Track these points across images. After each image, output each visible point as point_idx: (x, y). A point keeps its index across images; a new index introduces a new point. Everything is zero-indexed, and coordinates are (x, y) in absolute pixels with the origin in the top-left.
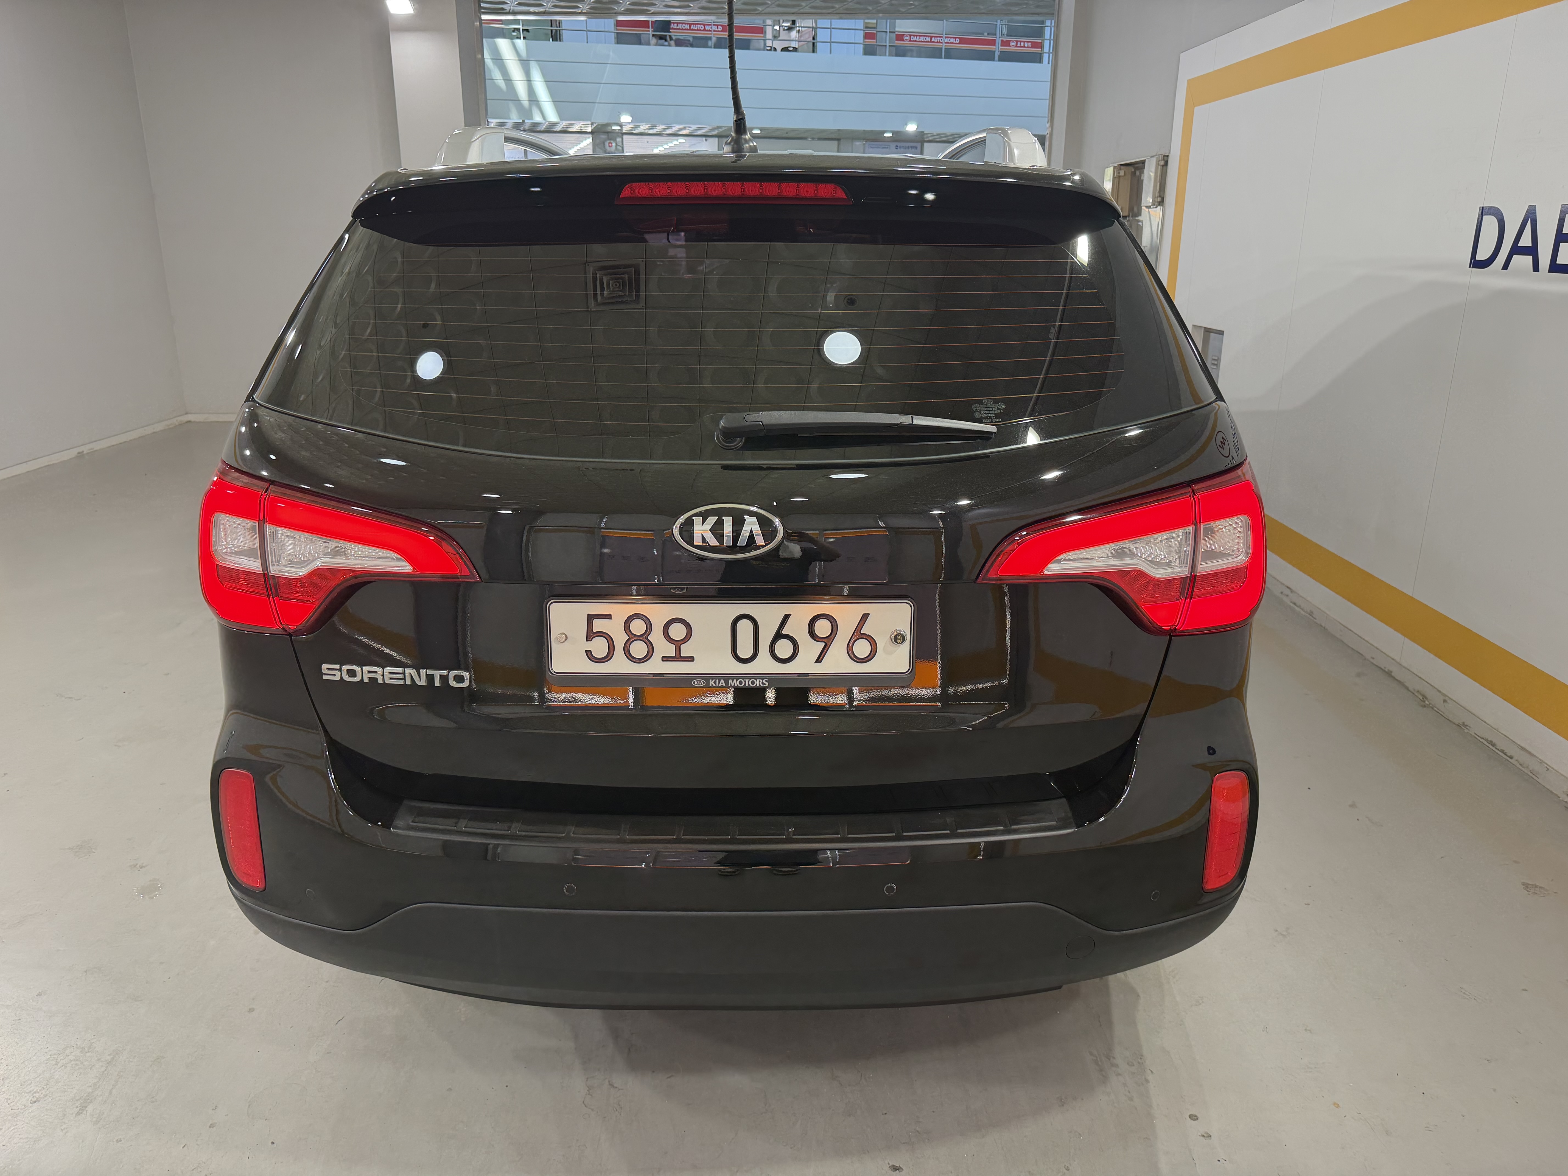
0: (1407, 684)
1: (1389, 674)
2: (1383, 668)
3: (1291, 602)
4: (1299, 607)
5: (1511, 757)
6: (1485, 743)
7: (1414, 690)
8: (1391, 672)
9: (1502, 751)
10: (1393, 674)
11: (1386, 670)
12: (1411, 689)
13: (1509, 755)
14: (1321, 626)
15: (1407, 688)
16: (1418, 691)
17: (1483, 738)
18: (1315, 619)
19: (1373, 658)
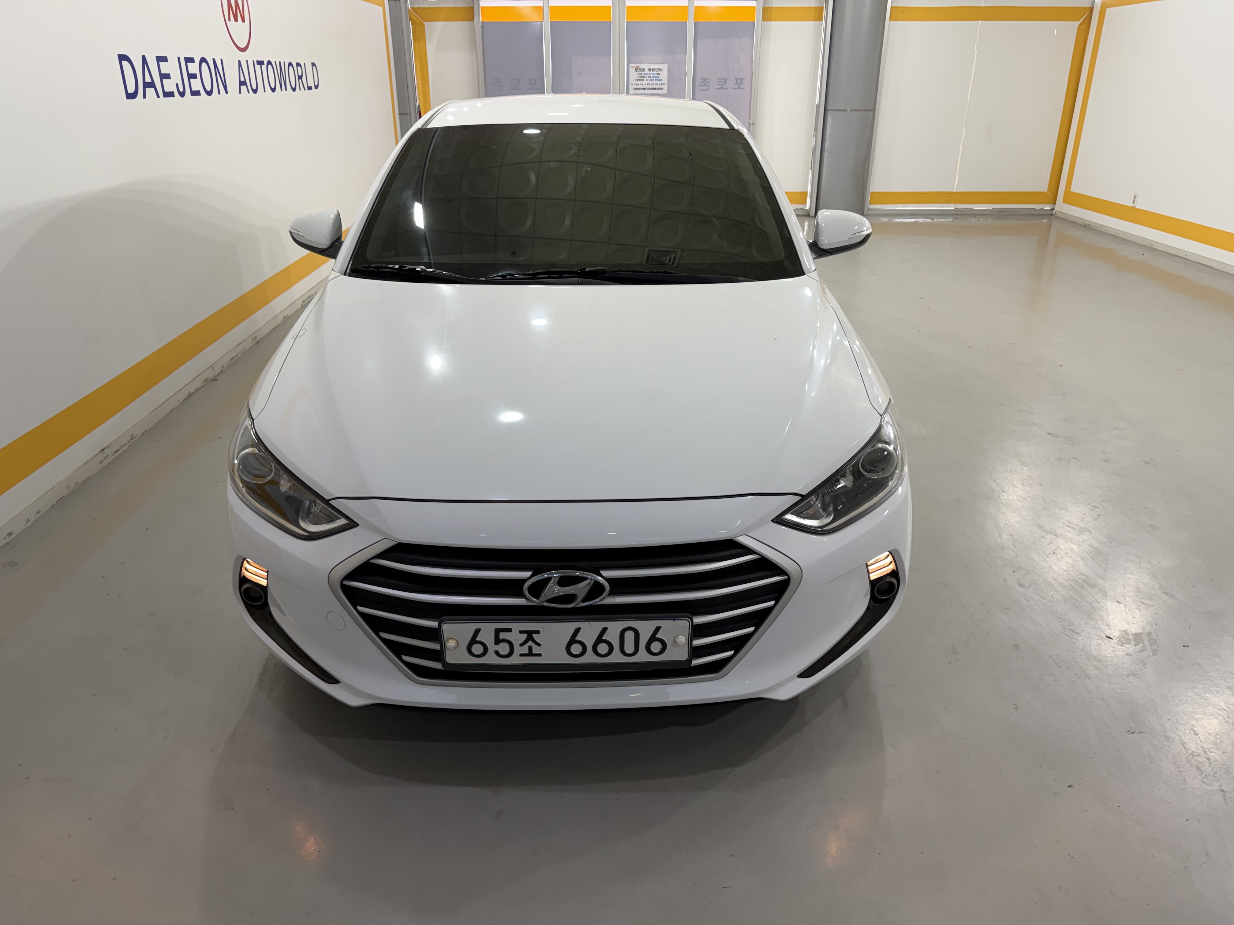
0: (198, 388)
1: (190, 395)
2: (185, 397)
3: (113, 455)
4: (122, 447)
5: (238, 354)
6: (230, 363)
7: (201, 384)
8: (190, 393)
9: (236, 356)
10: (191, 393)
11: (187, 396)
12: (200, 386)
13: (236, 354)
14: (143, 433)
15: (200, 388)
16: (203, 382)
17: (229, 362)
18: (137, 436)
19: (179, 401)
